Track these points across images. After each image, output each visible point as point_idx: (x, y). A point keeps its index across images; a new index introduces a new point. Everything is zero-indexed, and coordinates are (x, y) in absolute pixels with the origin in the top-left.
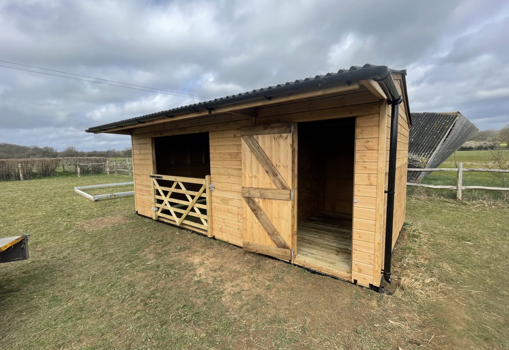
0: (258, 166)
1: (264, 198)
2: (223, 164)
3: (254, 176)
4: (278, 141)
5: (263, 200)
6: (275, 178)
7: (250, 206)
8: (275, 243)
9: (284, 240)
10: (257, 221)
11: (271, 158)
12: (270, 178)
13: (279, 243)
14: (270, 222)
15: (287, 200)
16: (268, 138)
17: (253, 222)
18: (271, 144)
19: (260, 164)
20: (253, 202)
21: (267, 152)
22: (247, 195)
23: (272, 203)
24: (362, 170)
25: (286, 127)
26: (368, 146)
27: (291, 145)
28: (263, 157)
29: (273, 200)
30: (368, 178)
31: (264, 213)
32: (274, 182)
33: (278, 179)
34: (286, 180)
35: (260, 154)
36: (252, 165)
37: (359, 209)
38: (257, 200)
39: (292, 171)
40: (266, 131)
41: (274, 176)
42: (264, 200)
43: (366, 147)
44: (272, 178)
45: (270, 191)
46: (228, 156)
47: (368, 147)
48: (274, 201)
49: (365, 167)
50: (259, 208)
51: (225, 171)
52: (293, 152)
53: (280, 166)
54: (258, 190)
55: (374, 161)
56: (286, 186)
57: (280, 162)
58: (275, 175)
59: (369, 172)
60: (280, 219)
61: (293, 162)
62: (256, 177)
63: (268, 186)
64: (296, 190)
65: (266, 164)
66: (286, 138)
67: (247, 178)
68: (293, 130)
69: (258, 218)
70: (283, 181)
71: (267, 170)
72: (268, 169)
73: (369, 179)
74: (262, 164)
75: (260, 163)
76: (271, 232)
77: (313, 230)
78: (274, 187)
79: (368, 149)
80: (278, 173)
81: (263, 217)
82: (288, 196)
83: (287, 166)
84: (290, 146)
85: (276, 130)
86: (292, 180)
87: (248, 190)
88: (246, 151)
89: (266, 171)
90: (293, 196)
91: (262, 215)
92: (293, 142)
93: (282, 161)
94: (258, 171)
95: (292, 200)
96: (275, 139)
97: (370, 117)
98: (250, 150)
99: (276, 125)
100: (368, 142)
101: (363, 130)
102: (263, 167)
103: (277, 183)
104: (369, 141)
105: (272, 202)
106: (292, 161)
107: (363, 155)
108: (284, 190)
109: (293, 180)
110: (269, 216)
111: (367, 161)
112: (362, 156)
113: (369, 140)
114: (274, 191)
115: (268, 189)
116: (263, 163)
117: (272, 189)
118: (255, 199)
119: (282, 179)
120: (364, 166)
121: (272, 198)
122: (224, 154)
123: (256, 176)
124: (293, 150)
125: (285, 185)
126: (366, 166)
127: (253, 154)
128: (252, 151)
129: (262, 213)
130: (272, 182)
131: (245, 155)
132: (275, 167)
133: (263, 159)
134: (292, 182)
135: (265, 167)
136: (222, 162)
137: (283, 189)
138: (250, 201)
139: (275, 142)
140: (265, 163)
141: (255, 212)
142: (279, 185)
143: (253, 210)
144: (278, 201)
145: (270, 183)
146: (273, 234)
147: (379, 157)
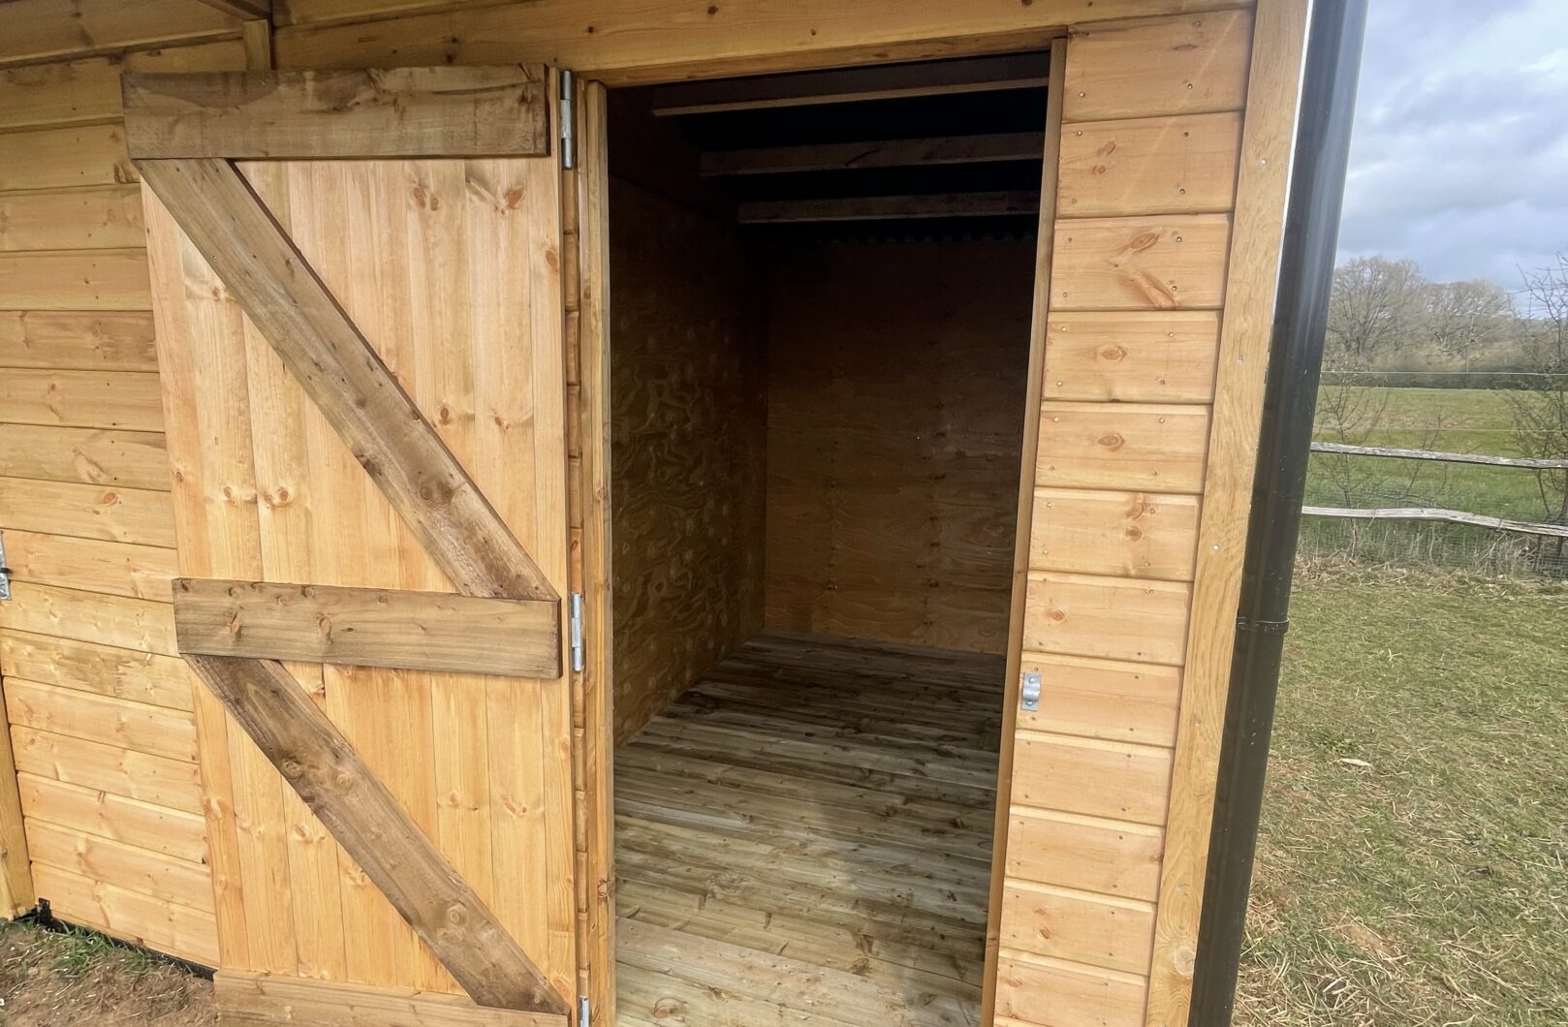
0: (299, 416)
1: (361, 668)
2: (55, 400)
3: (268, 498)
4: (451, 218)
5: (354, 679)
6: (437, 515)
7: (250, 725)
8: (458, 975)
9: (517, 954)
10: (314, 827)
11: (398, 352)
12: (397, 510)
13: (485, 973)
14: (412, 837)
15: (537, 675)
16: (366, 195)
17: (282, 840)
18: (395, 242)
19: (308, 402)
20: (276, 692)
21: (364, 306)
22: (221, 643)
23: (422, 698)
24: (1085, 462)
25: (510, 99)
26: (1148, 277)
27: (549, 256)
28: (334, 347)
29: (426, 679)
30: (1129, 523)
31: (365, 773)
32: (431, 546)
33: (457, 525)
34: (519, 527)
35: (306, 317)
36: (244, 412)
37: (1054, 747)
38: (302, 680)
39: (570, 457)
40: (345, 132)
41: (427, 496)
42: (362, 674)
43: (1126, 282)
44: (413, 511)
45: (399, 612)
46: (90, 341)
47: (1145, 285)
48: (435, 687)
49: (1113, 442)
50: (324, 735)
51: (77, 452)
52: (572, 312)
53: (471, 418)
54: (308, 606)
55: (1185, 396)
56: (526, 571)
57: (468, 386)
58: (435, 491)
59: (1142, 479)
60: (485, 811)
61: (573, 390)
62: (284, 503)
63: (389, 576)
64: (600, 598)
65: (361, 403)
66: (514, 196)
67: (218, 511)
68: (567, 134)
69: (318, 811)
70: (501, 539)
71: (370, 450)
72: (376, 446)
73: (1134, 534)
74: (325, 399)
75: (313, 395)
76: (420, 904)
77: (716, 771)
78: (433, 581)
79: (1147, 298)
80: (458, 478)
81: (353, 800)
82: (543, 650)
83: (530, 423)
84: (544, 269)
85: (429, 127)
86: (570, 527)
87: (227, 601)
88: (190, 295)
89: (359, 456)
90: (577, 644)
91: (349, 787)
92: (569, 233)
93: (482, 377)
94: (300, 457)
95: (573, 671)
96: (422, 204)
97: (1178, 40)
98: (219, 283)
99: (425, 78)
100: (1144, 242)
101: (1112, 148)
102: (337, 425)
103: (451, 555)
104: (1154, 238)
105: (423, 695)
106: (568, 385)
107: (1105, 343)
108: (507, 607)
109: (573, 529)
110: (405, 794)
111: (1134, 392)
112: (1091, 353)
113: (1156, 224)
114: (430, 614)
115: (382, 596)
116: (337, 395)
117: (412, 597)
118: (290, 668)
119: (492, 525)
120: (1101, 430)
121: (418, 661)
122: (57, 319)
123: (284, 495)
124: (572, 300)
125: (516, 565)
126: (1124, 432)
127: (246, 317)
128: (241, 291)
129: (347, 772)
130: (415, 545)
131: (181, 323)
132: (430, 428)
133: (328, 359)
134: (571, 546)
135: (354, 431)
136: (44, 385)
137: (497, 596)
138: (251, 688)
139: (425, 222)
140: (349, 397)
141: (295, 769)
142: (469, 570)
143: (279, 755)
144: (469, 682)
145: (402, 553)
146: (440, 916)
147: (1225, 361)
